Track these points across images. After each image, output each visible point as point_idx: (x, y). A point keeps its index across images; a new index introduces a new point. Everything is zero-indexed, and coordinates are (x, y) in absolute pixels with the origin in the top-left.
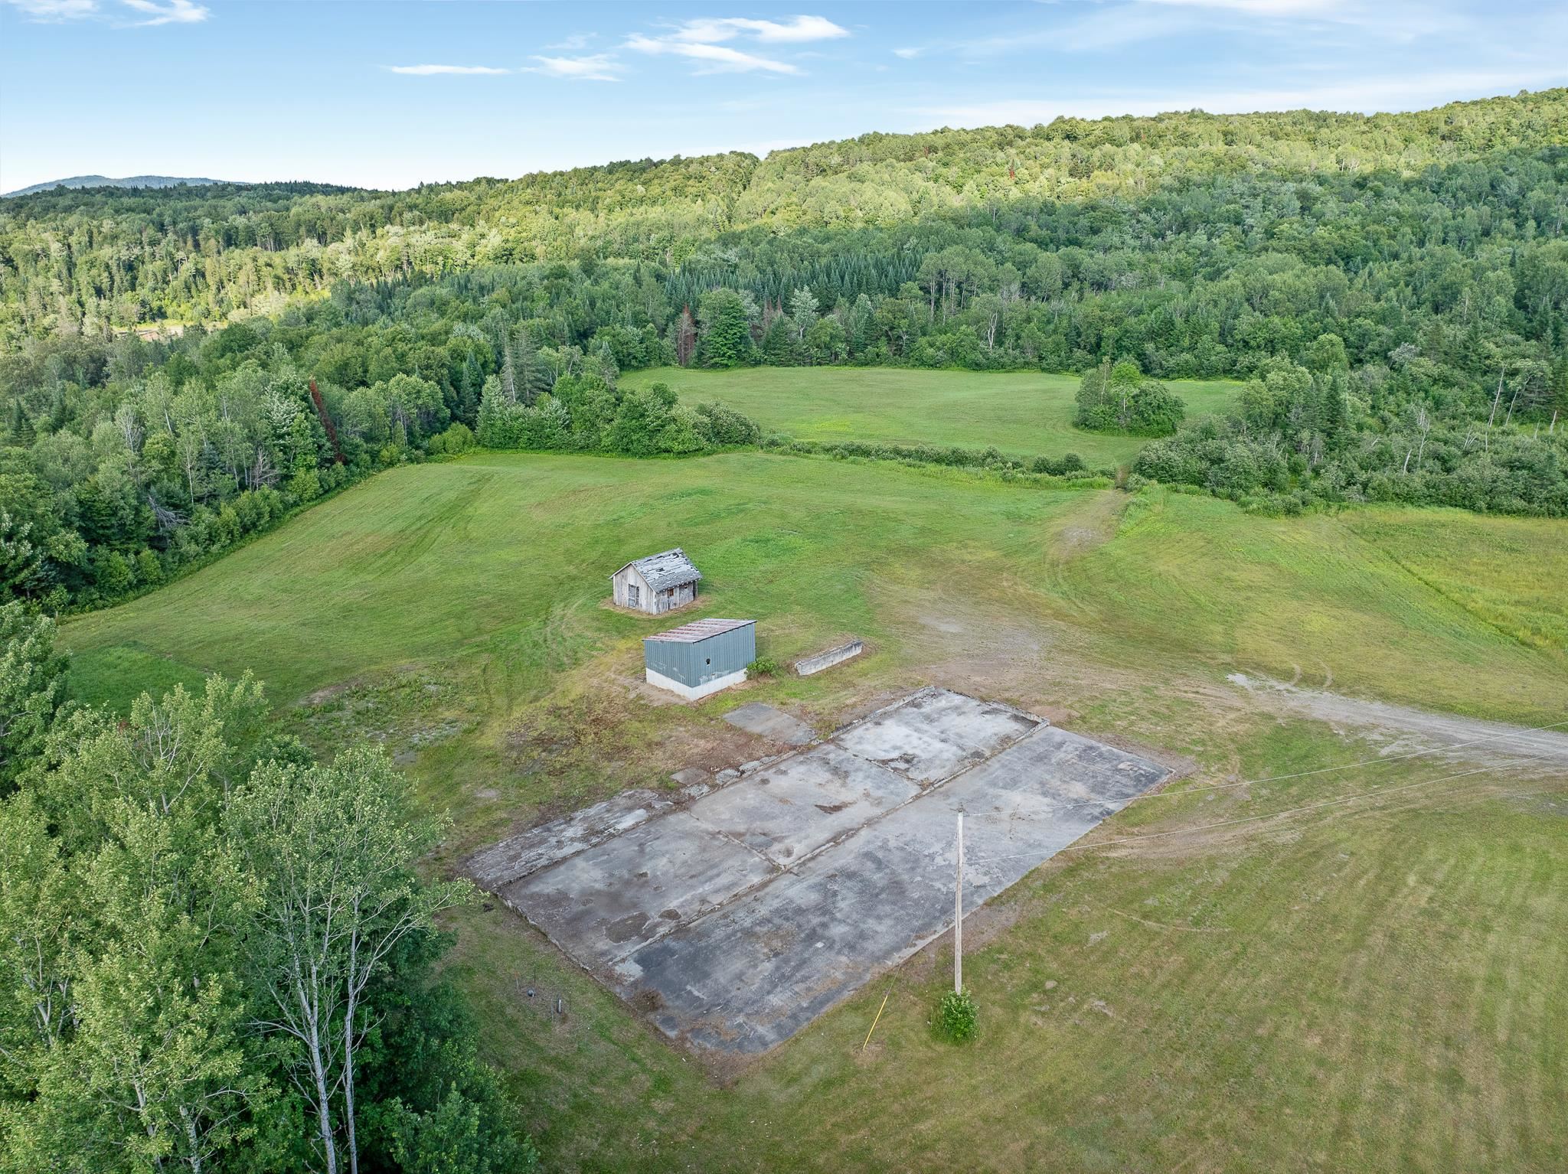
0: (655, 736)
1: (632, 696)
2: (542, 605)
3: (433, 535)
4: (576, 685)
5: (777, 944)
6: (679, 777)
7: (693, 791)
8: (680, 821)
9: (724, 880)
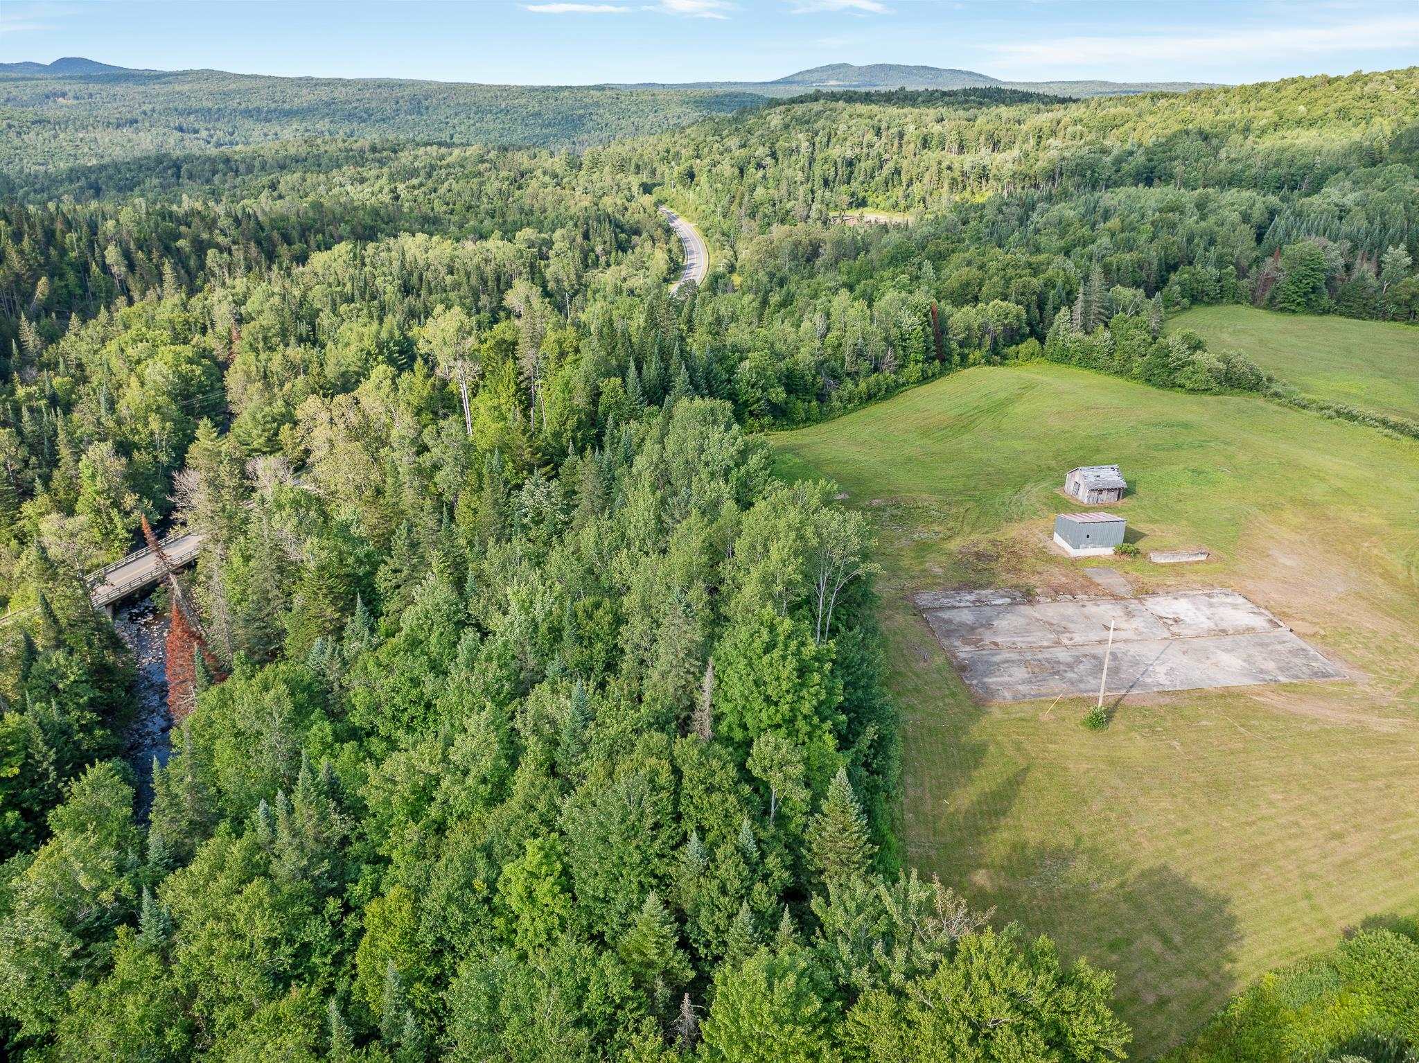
0: (1039, 569)
1: (1040, 545)
2: (1021, 481)
3: (977, 422)
4: (1011, 532)
5: (1037, 670)
6: (1038, 591)
7: (1042, 599)
8: (1026, 610)
9: (1029, 639)
